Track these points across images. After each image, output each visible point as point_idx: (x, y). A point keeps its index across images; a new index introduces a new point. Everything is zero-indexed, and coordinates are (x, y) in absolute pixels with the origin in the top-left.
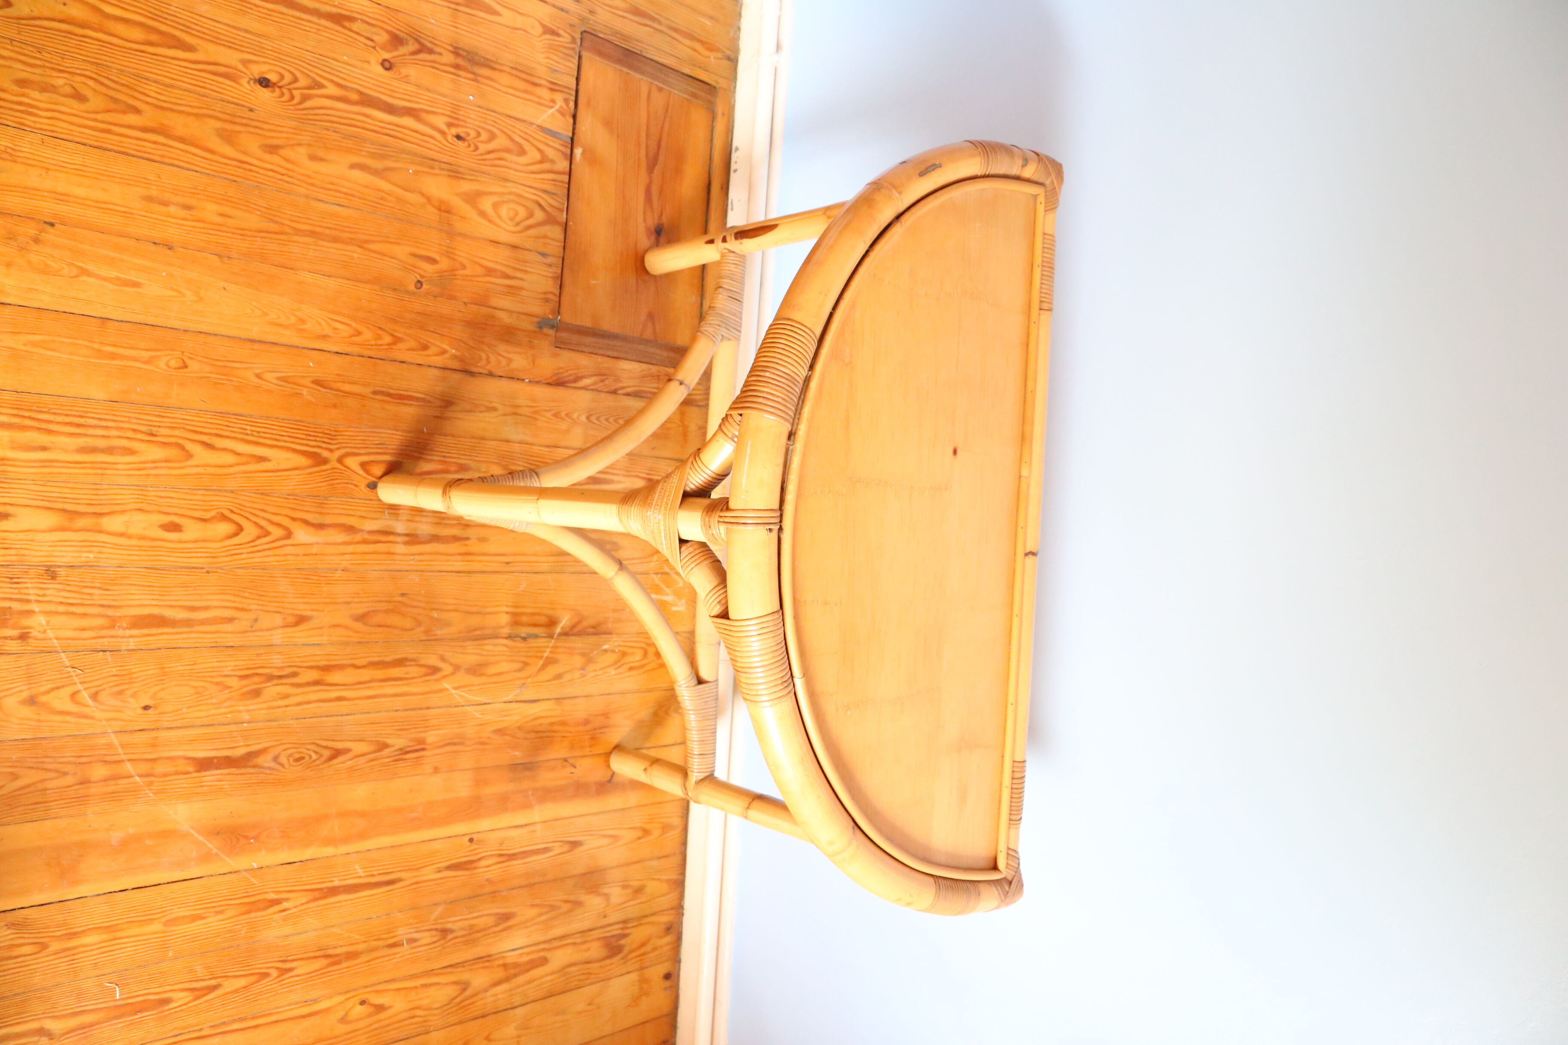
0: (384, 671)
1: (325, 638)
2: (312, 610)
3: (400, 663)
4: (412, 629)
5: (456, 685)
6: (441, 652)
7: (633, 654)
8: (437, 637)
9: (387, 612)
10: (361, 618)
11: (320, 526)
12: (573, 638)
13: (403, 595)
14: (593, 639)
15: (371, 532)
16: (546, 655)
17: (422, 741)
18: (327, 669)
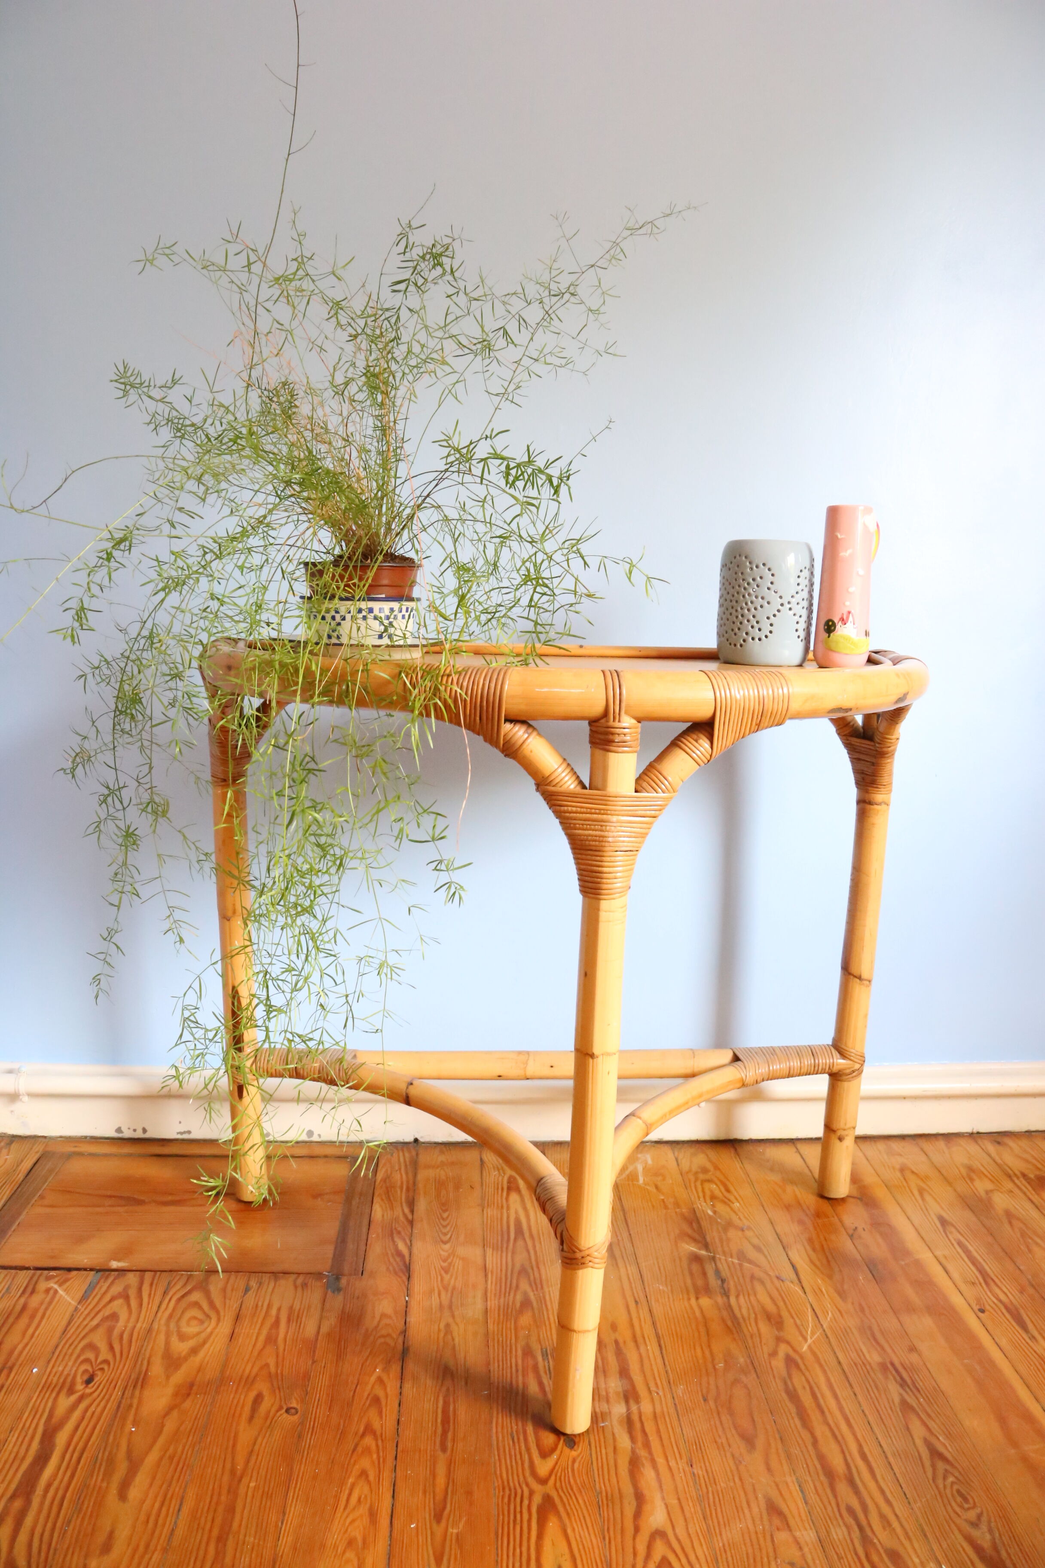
0: (810, 1412)
1: (789, 1479)
2: (757, 1498)
3: (793, 1396)
4: (746, 1387)
5: (800, 1339)
6: (766, 1356)
7: (711, 1191)
8: (749, 1361)
9: (731, 1412)
10: (749, 1441)
11: (640, 1498)
12: (708, 1239)
13: (705, 1400)
14: (704, 1223)
15: (633, 1439)
16: (736, 1261)
17: (884, 1367)
18: (830, 1474)
